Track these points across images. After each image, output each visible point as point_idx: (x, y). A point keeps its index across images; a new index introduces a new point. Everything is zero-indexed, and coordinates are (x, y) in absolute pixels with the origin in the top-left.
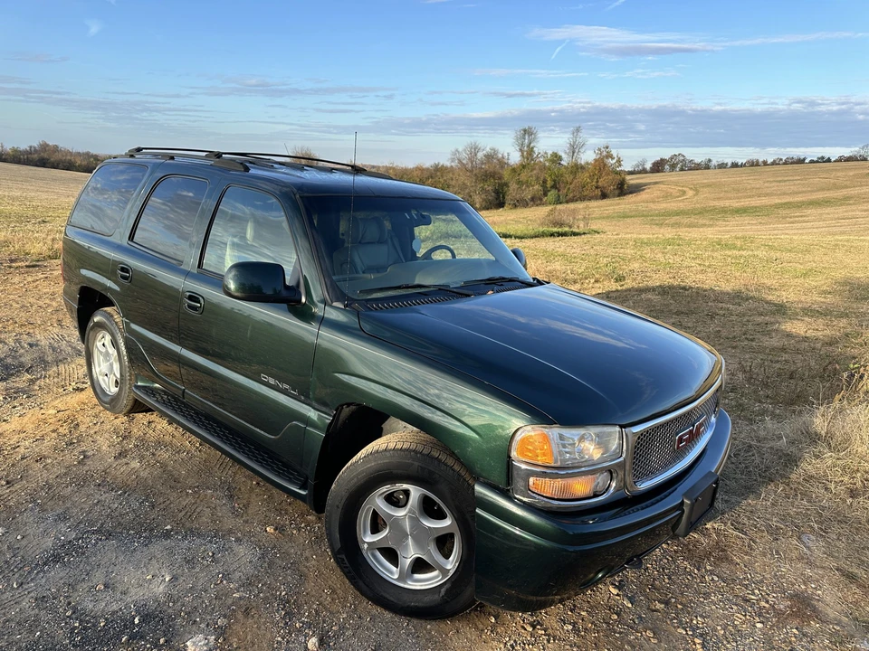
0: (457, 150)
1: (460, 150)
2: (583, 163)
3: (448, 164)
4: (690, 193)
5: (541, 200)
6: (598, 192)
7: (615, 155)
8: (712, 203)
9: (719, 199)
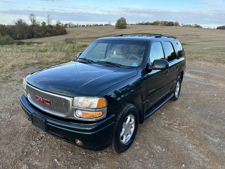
0: (14, 20)
1: (15, 20)
2: (53, 25)
3: (12, 25)
4: (82, 33)
5: (45, 35)
6: (60, 33)
7: (61, 23)
8: (89, 36)
9: (90, 35)
